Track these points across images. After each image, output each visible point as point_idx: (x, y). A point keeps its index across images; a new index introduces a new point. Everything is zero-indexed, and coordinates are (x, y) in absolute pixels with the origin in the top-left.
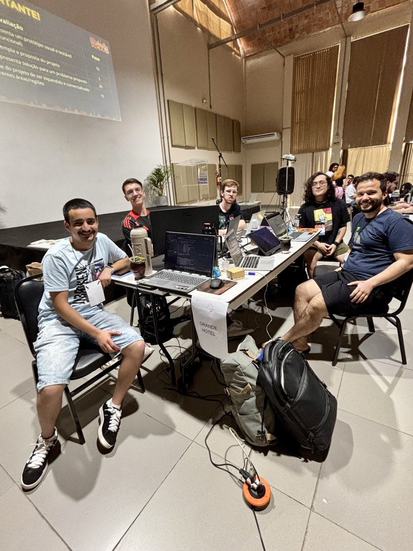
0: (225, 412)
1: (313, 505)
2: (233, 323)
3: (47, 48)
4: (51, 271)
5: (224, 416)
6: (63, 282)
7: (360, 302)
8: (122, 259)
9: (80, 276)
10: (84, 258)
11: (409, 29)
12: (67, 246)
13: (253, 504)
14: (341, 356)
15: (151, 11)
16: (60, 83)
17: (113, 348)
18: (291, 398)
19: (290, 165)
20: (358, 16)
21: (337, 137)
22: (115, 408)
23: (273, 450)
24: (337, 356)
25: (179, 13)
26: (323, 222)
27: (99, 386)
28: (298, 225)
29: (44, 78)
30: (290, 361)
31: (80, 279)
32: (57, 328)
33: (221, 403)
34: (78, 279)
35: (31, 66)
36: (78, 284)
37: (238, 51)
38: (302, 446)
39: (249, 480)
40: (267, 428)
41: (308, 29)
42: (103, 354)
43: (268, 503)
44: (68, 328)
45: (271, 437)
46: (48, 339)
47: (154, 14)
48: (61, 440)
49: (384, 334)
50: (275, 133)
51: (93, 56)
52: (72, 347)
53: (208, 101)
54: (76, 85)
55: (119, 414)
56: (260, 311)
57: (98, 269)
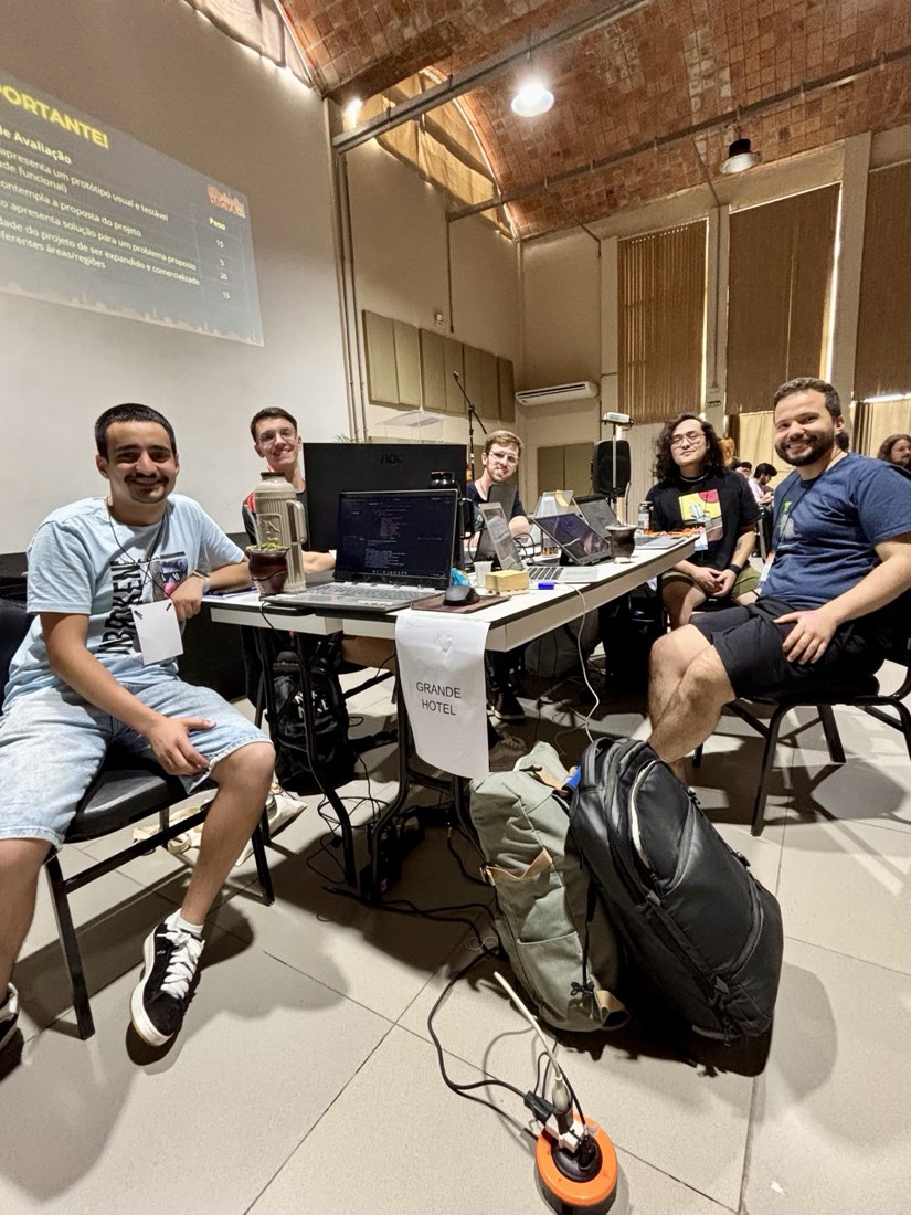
0: (484, 948)
1: (745, 1200)
2: (503, 739)
3: (117, 198)
4: (49, 562)
5: (480, 957)
6: (76, 592)
7: (808, 662)
8: (233, 563)
9: (122, 584)
10: (138, 544)
11: (841, 192)
12: (96, 511)
13: (566, 1199)
14: (771, 813)
15: (335, 147)
16: (139, 265)
17: (191, 760)
18: (662, 879)
19: (620, 435)
20: (740, 164)
21: (713, 390)
22: (188, 932)
23: (617, 1045)
24: (763, 812)
25: (390, 155)
26: (700, 521)
27: (155, 889)
28: (646, 525)
29: (107, 254)
30: (651, 788)
31: (122, 590)
32: (50, 705)
33: (473, 925)
34: (117, 590)
35: (81, 230)
36: (114, 604)
37: (507, 230)
38: (695, 1028)
39: (552, 1123)
40: (598, 975)
41: (643, 192)
42: (163, 778)
43: (612, 1196)
44: (79, 708)
45: (610, 1002)
46: (19, 729)
47: (340, 154)
48: (24, 1025)
49: (868, 766)
50: (587, 384)
51: (211, 221)
52: (81, 753)
53: (447, 317)
54: (173, 271)
55: (196, 948)
56: (566, 722)
57: (171, 574)
